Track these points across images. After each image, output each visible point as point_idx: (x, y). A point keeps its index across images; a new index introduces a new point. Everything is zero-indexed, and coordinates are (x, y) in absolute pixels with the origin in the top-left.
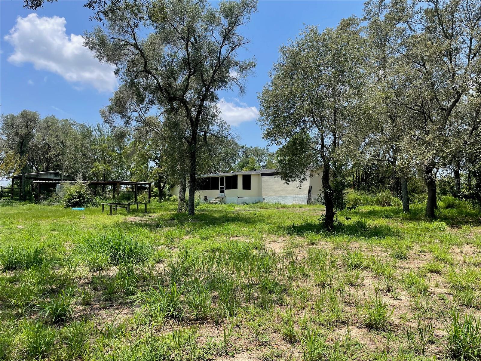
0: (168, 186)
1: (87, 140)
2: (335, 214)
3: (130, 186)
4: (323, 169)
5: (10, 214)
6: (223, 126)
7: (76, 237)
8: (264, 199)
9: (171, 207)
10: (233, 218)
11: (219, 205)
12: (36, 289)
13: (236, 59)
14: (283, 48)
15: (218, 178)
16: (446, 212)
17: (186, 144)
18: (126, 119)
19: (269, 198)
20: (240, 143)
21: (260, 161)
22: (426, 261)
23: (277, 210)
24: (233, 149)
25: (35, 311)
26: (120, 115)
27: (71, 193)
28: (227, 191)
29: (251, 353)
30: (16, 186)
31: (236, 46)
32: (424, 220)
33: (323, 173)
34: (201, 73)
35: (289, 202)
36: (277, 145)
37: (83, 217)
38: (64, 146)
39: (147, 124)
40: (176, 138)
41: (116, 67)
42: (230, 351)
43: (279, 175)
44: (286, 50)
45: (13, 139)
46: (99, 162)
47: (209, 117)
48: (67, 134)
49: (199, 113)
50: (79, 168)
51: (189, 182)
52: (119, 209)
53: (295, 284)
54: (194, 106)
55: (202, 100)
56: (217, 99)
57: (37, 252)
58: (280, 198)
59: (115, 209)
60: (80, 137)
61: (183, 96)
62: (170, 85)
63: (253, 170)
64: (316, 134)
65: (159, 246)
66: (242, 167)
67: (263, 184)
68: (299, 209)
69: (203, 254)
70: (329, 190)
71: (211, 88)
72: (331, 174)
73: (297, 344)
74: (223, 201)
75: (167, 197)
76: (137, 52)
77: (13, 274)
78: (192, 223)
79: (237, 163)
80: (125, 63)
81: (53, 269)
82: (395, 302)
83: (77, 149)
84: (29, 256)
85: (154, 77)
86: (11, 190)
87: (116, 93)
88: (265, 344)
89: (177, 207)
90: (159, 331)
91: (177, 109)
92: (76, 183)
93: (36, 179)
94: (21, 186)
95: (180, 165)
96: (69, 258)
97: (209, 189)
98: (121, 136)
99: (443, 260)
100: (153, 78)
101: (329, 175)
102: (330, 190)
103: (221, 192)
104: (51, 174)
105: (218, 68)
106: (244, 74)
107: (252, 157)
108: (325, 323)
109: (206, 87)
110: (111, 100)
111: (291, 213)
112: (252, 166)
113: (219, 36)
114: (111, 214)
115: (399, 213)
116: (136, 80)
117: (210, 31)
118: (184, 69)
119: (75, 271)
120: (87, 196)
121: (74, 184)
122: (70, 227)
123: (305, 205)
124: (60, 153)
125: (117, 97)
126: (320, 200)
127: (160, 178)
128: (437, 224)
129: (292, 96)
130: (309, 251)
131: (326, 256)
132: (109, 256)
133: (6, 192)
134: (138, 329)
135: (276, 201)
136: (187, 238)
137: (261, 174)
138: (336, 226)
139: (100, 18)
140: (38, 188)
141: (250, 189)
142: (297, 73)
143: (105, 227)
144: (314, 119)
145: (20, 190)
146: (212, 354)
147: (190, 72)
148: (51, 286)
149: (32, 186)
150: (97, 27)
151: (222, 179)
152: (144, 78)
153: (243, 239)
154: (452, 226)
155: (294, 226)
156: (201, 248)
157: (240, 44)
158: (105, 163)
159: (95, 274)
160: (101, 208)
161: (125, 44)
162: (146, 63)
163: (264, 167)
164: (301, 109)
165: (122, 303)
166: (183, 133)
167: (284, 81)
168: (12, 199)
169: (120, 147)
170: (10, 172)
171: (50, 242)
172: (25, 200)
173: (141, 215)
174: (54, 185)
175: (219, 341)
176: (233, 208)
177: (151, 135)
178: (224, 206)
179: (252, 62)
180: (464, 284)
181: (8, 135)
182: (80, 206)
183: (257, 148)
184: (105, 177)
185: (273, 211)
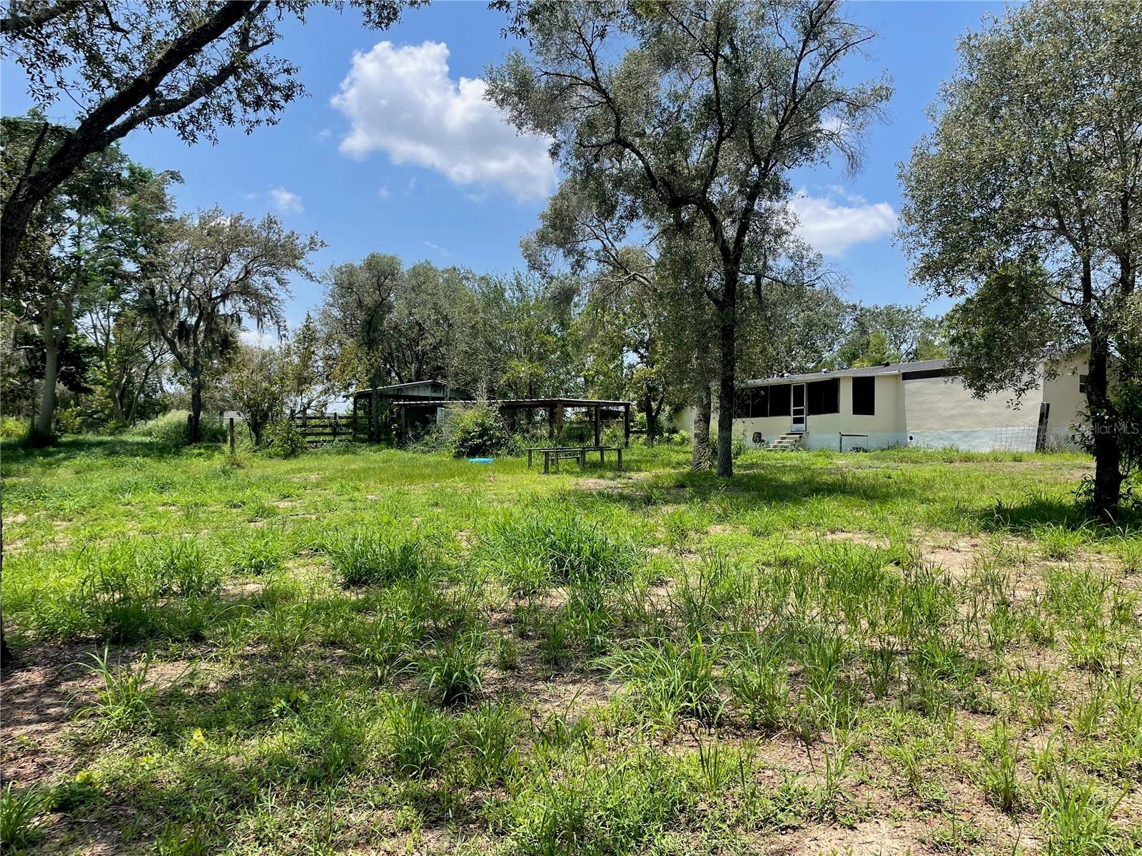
0: (667, 408)
1: (495, 311)
2: (1125, 477)
3: (583, 410)
4: (1087, 357)
5: (353, 471)
6: (802, 257)
7: (481, 521)
8: (911, 438)
9: (675, 457)
10: (828, 485)
11: (793, 454)
12: (407, 630)
13: (838, 86)
14: (969, 39)
15: (788, 387)
17: (710, 310)
18: (576, 257)
19: (926, 436)
20: (845, 299)
21: (898, 340)
23: (948, 466)
24: (827, 315)
25: (407, 674)
26: (561, 250)
27: (465, 427)
28: (812, 420)
29: (898, 824)
30: (360, 413)
31: (839, 51)
33: (1087, 366)
34: (749, 131)
35: (983, 446)
36: (951, 296)
37: (492, 479)
38: (450, 325)
39: (620, 265)
40: (689, 295)
41: (552, 140)
42: (843, 813)
43: (958, 374)
44: (977, 43)
45: (353, 315)
46: (519, 357)
47: (767, 238)
48: (454, 300)
49: (743, 230)
50: (480, 371)
51: (720, 397)
52: (563, 462)
53: (1011, 660)
54: (730, 213)
55: (752, 198)
56: (787, 190)
57: (406, 550)
58: (955, 436)
59: (555, 462)
60: (480, 307)
61: (705, 192)
62: (672, 169)
63: (880, 364)
64: (1065, 261)
65: (654, 546)
66: (851, 357)
67: (907, 401)
68: (1012, 464)
69: (761, 572)
70: (1106, 414)
71: (773, 165)
72: (1114, 368)
73: (1027, 816)
74: (800, 442)
75: (666, 435)
76: (599, 99)
77: (362, 593)
78: (727, 496)
79: (836, 347)
80: (571, 128)
81: (437, 587)
83: (474, 331)
84: (392, 559)
85: (638, 153)
86: (353, 420)
87: (555, 199)
88: (936, 806)
89: (691, 457)
90: (665, 743)
91: (690, 225)
92: (474, 404)
93: (398, 398)
94: (370, 411)
95: (697, 358)
96: (468, 565)
97: (765, 415)
98: (565, 296)
100: (634, 156)
101: (1108, 371)
102: (1111, 411)
103: (796, 421)
104: (426, 385)
105: (792, 113)
106: (859, 121)
107: (877, 331)
108: (1106, 769)
109: (759, 165)
110: (543, 217)
111: (990, 475)
112: (878, 355)
113: (794, 32)
114: (546, 472)
116: (595, 166)
117: (770, 24)
118: (707, 125)
119: (481, 594)
120: (498, 434)
121: (471, 408)
122: (466, 498)
123: (1029, 454)
124: (441, 340)
125: (555, 210)
126: (1078, 439)
127: (651, 389)
129: (996, 163)
130: (1050, 576)
131: (1103, 591)
132: (548, 566)
133: (344, 426)
134: (620, 735)
135: (945, 443)
136: (718, 531)
137: (903, 374)
138: (1128, 511)
139: (522, 30)
140: (403, 418)
141: (872, 413)
142: (1009, 101)
143: (535, 501)
144: (1061, 222)
145: (370, 422)
146: (797, 814)
147: (722, 131)
148: (435, 623)
149: (392, 413)
150: (513, 54)
151: (799, 389)
152: (614, 159)
153: (859, 539)
155: (1000, 509)
156: (753, 556)
157: (847, 45)
158: (531, 360)
159: (521, 603)
160: (525, 459)
161: (571, 85)
162: (618, 121)
163: (911, 356)
164: (1023, 198)
165: (582, 671)
166: (703, 281)
167: (972, 127)
168: (355, 439)
169: (562, 324)
170: (350, 385)
171: (429, 530)
172: (378, 442)
173: (610, 474)
174: (433, 410)
175: (814, 786)
176: (827, 461)
177: (629, 291)
178: (804, 455)
179: (881, 88)
181: (344, 308)
182: (484, 455)
183: (891, 307)
184: (533, 391)
185: (938, 468)
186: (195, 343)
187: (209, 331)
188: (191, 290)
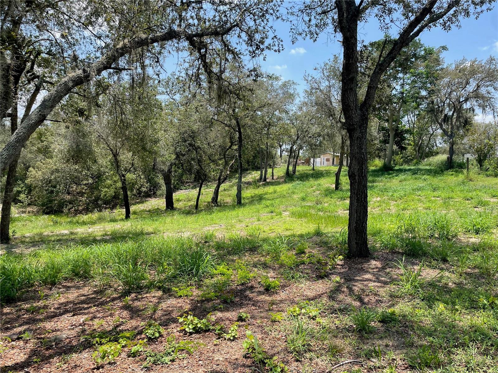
186: (452, 124)
187: (458, 117)
188: (450, 99)
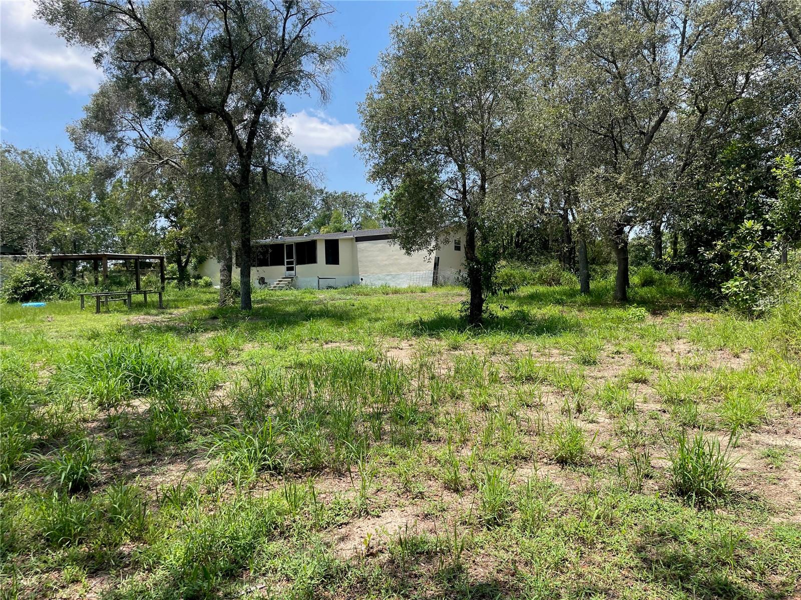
0: (194, 260)
1: (39, 181)
2: (485, 300)
3: (121, 262)
4: (465, 231)
6: (294, 158)
8: (362, 279)
9: (205, 297)
10: (318, 312)
11: (288, 292)
13: (312, 41)
14: (397, 28)
15: (281, 245)
16: (644, 291)
17: (229, 192)
18: (116, 143)
19: (371, 278)
20: (318, 185)
21: (350, 215)
22: (625, 366)
23: (387, 297)
24: (303, 196)
26: (103, 137)
27: (17, 277)
28: (299, 268)
29: (403, 509)
31: (311, 18)
32: (614, 306)
35: (403, 284)
37: (50, 319)
39: (154, 152)
41: (96, 50)
42: (372, 509)
44: (402, 32)
46: (63, 219)
47: (270, 142)
49: (252, 135)
50: (25, 230)
52: (112, 304)
55: (257, 113)
56: (283, 110)
58: (388, 278)
59: (105, 303)
60: (25, 176)
61: (223, 105)
62: (197, 84)
63: (341, 231)
66: (321, 226)
67: (359, 255)
68: (421, 294)
70: (475, 265)
71: (271, 92)
73: (466, 492)
74: (292, 284)
75: (193, 280)
78: (251, 323)
79: (311, 219)
80: (112, 43)
82: (591, 426)
83: (20, 198)
87: (97, 96)
89: (217, 297)
92: (25, 258)
97: (267, 265)
99: (650, 364)
101: (476, 240)
102: (478, 263)
103: (289, 269)
105: (283, 56)
106: (327, 67)
107: (338, 210)
109: (262, 90)
110: (87, 109)
111: (411, 302)
112: (338, 225)
114: (98, 311)
115: (575, 296)
116: (135, 76)
118: (222, 57)
120: (48, 282)
121: (21, 261)
123: (429, 288)
125: (97, 104)
127: (180, 246)
128: (634, 311)
135: (382, 282)
136: (250, 349)
137: (356, 238)
138: (486, 319)
141: (338, 264)
143: (95, 336)
144: (450, 149)
147: (233, 63)
151: (290, 247)
152: (148, 71)
153: (344, 346)
154: (654, 313)
155: (422, 323)
157: (316, 15)
158: (74, 222)
160: (78, 302)
161: (111, 11)
162: (152, 45)
163: (358, 226)
166: (225, 169)
173: (154, 311)
176: (312, 296)
178: (296, 292)
179: (340, 47)
180: (682, 396)
182: (37, 299)
183: (345, 193)
184: (76, 247)
185: (381, 298)
